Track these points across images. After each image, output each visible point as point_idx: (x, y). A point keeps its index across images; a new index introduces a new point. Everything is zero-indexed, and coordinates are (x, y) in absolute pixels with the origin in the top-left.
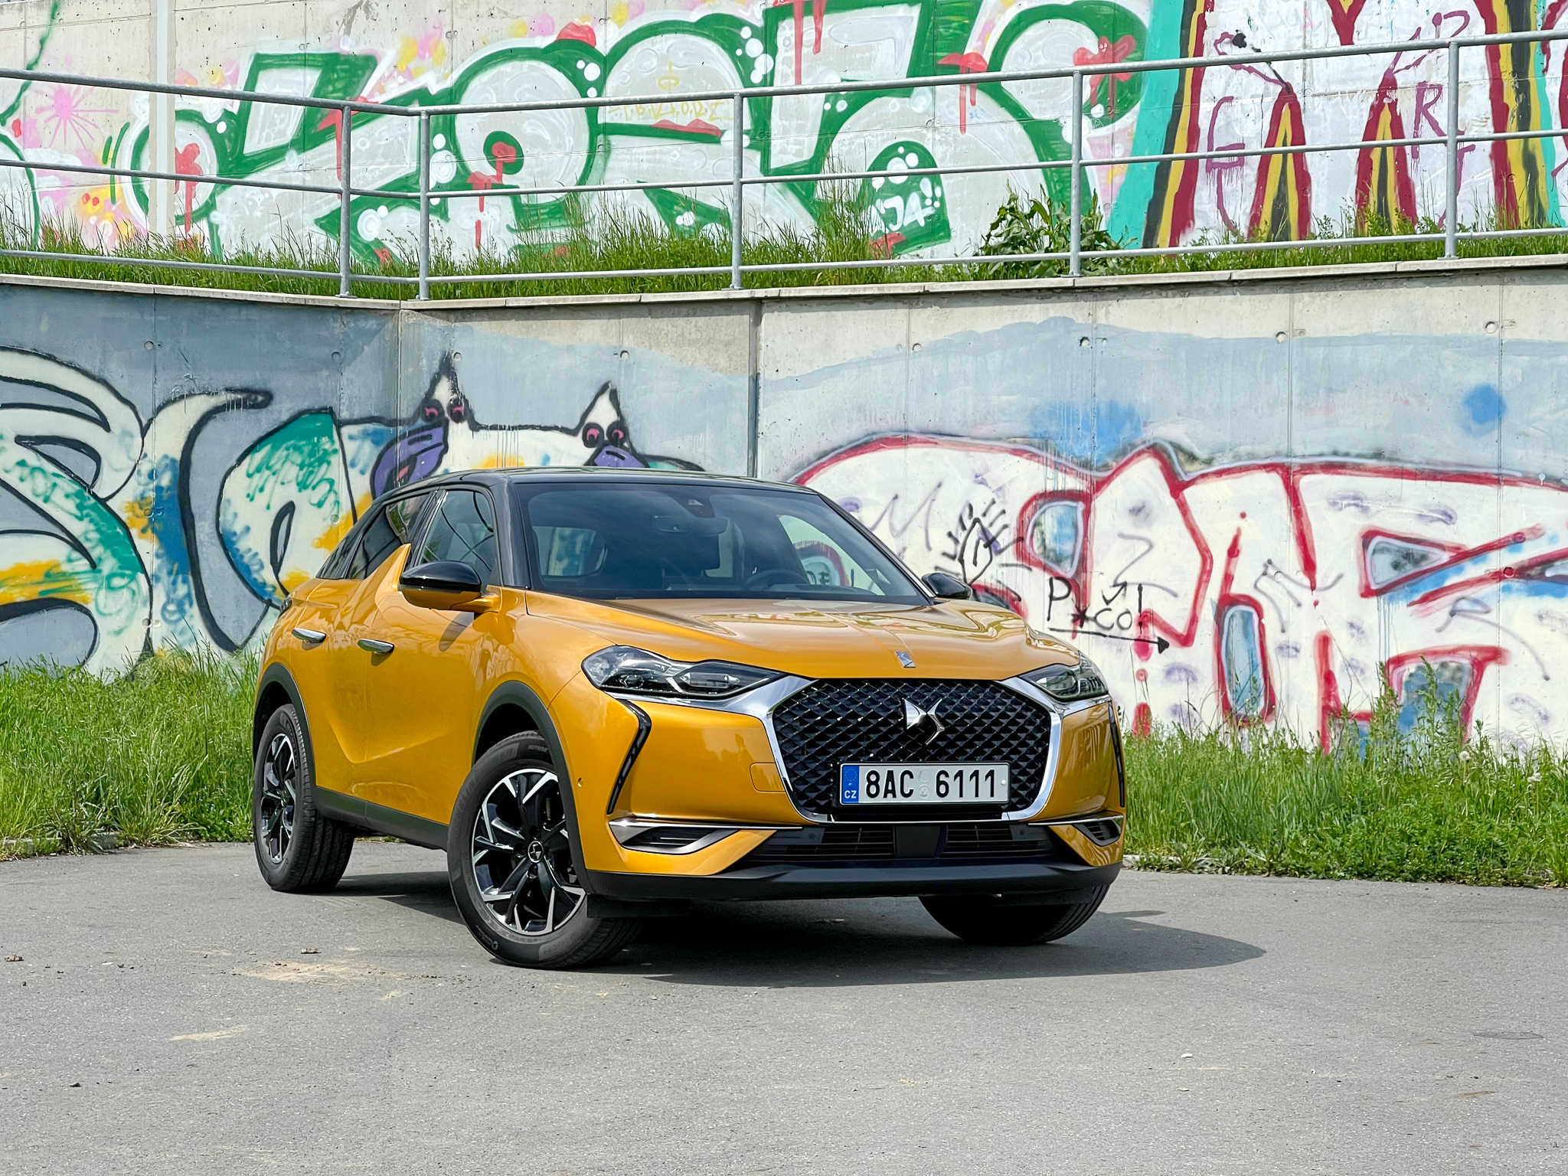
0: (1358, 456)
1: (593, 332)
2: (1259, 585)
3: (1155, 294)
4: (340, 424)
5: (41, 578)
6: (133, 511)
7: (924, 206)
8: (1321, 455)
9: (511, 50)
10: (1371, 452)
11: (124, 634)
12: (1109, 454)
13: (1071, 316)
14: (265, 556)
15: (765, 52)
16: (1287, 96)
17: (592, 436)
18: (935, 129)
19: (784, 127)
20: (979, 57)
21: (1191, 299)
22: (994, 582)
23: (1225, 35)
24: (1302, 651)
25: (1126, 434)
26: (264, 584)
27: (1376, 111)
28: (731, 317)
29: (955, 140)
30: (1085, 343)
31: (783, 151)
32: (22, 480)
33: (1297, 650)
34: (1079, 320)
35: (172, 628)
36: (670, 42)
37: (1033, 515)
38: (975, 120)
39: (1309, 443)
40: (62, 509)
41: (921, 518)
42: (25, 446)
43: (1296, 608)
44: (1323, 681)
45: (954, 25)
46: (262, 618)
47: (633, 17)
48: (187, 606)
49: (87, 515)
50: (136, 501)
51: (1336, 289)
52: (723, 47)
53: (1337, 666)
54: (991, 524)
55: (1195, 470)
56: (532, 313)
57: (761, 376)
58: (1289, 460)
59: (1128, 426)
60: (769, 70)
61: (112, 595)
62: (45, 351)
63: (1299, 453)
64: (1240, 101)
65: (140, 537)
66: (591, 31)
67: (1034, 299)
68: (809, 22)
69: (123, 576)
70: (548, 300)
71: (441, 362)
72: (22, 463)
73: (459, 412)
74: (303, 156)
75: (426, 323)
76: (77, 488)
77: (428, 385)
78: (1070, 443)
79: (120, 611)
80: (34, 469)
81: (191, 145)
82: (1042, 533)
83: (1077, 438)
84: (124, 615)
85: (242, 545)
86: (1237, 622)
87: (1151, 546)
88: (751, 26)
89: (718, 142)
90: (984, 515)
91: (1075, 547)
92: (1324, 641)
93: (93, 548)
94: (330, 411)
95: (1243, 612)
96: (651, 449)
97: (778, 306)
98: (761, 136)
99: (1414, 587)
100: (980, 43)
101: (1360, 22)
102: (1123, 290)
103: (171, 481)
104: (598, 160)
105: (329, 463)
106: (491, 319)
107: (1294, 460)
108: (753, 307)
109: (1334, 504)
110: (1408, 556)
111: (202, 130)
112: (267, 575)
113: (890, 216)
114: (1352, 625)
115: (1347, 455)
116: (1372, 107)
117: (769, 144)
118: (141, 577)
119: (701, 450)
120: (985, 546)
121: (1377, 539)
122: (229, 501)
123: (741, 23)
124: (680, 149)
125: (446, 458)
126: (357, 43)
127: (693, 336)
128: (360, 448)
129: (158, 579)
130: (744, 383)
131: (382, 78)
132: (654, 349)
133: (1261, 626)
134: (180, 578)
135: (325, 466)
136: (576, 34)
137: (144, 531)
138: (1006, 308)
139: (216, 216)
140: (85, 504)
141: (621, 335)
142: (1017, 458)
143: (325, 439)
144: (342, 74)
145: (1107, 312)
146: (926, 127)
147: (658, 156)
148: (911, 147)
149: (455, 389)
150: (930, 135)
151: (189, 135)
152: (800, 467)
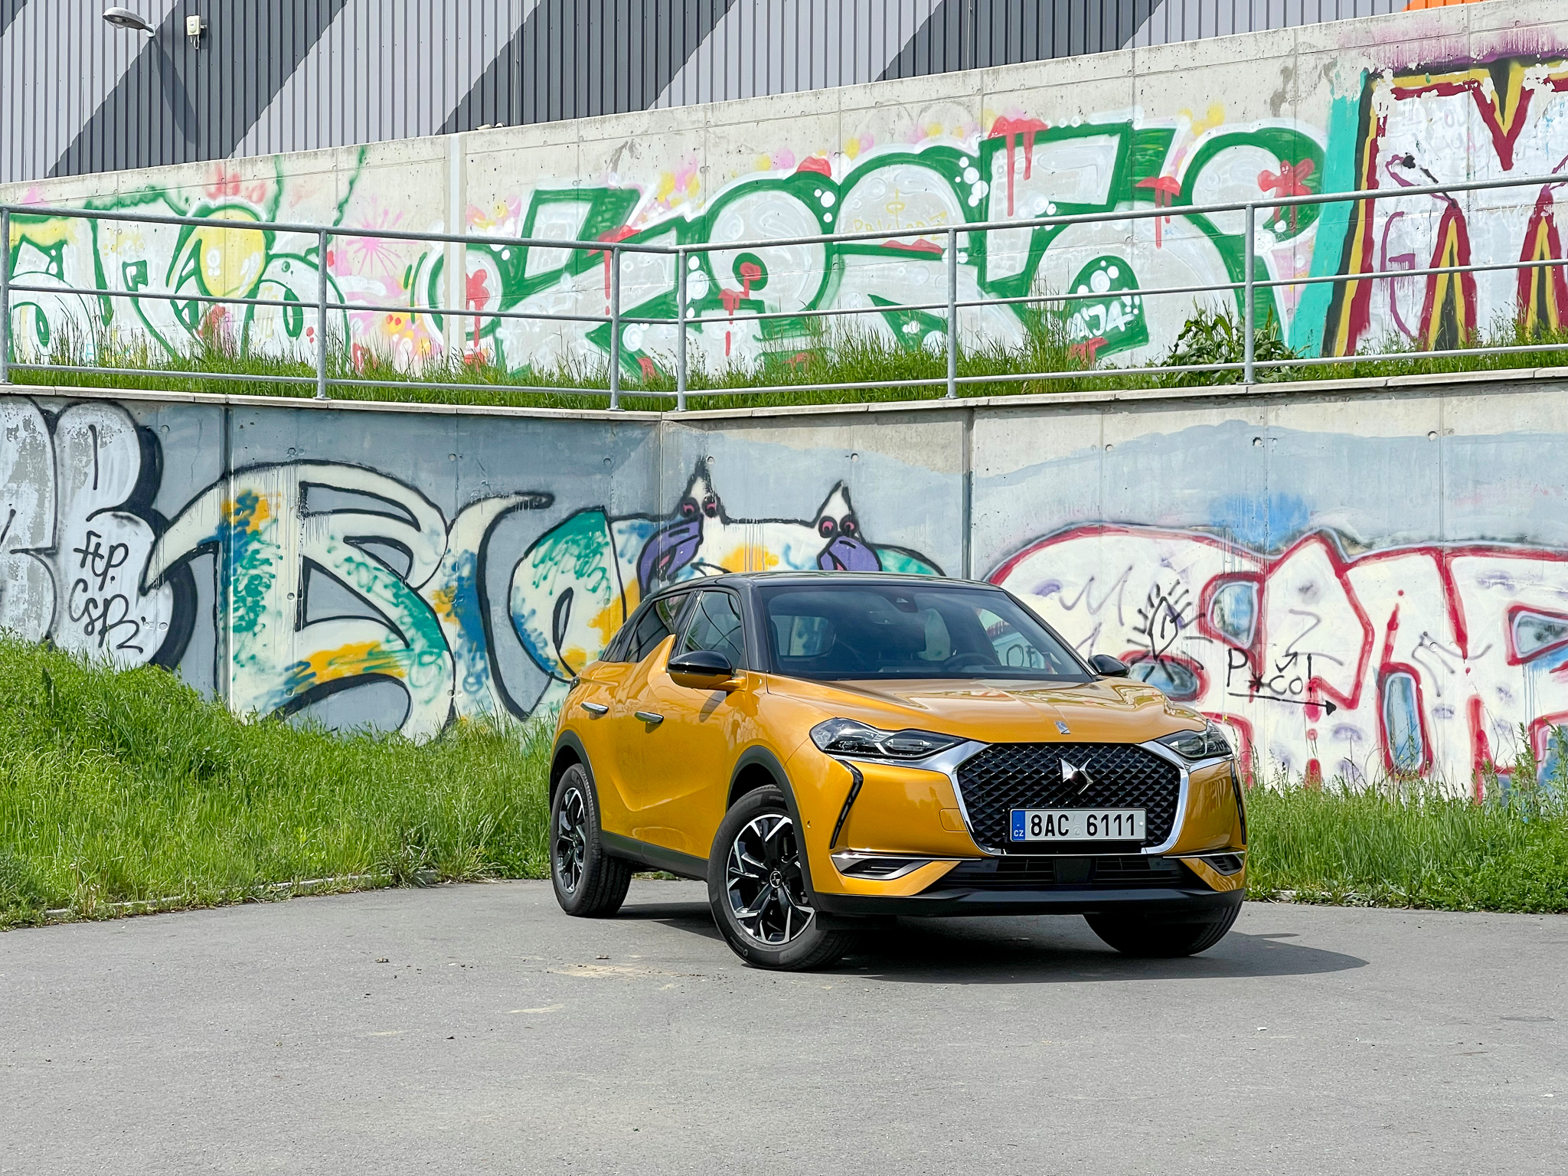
0: (1503, 540)
1: (827, 437)
2: (1416, 655)
3: (1319, 400)
4: (610, 520)
5: (365, 656)
6: (440, 598)
7: (1124, 314)
8: (1470, 539)
9: (757, 182)
10: (1514, 536)
11: (433, 703)
12: (1280, 540)
13: (1244, 419)
14: (548, 635)
15: (981, 179)
16: (1453, 211)
17: (827, 528)
18: (1133, 245)
19: (999, 245)
20: (1173, 180)
21: (1351, 403)
22: (1179, 653)
23: (1395, 157)
24: (1456, 713)
25: (1295, 522)
26: (548, 659)
27: (1534, 223)
28: (947, 423)
29: (1152, 254)
30: (1257, 442)
31: (998, 266)
32: (349, 573)
33: (1452, 712)
34: (1253, 423)
35: (472, 697)
36: (897, 172)
37: (1213, 594)
38: (1169, 236)
39: (1458, 528)
40: (382, 598)
41: (1114, 596)
42: (352, 545)
43: (1450, 675)
44: (1475, 739)
45: (1150, 152)
46: (546, 688)
47: (864, 150)
48: (484, 679)
49: (402, 603)
50: (441, 589)
51: (1481, 393)
52: (944, 176)
53: (1487, 727)
54: (1176, 602)
55: (1356, 553)
56: (774, 421)
57: (974, 474)
58: (1442, 544)
59: (1296, 515)
60: (984, 195)
61: (423, 670)
62: (367, 464)
63: (1450, 538)
64: (1410, 216)
65: (445, 621)
66: (827, 163)
67: (1211, 405)
68: (1019, 152)
69: (431, 654)
70: (789, 410)
71: (697, 465)
72: (349, 560)
73: (712, 508)
74: (575, 278)
75: (684, 431)
76: (394, 579)
77: (685, 485)
78: (1246, 530)
79: (429, 683)
80: (359, 565)
81: (480, 271)
82: (1222, 610)
83: (1252, 527)
84: (432, 687)
85: (529, 626)
86: (1397, 689)
87: (1319, 621)
88: (969, 157)
89: (940, 259)
90: (1170, 594)
91: (1251, 622)
92: (1476, 704)
93: (407, 630)
94: (602, 509)
95: (1402, 679)
96: (879, 539)
97: (987, 413)
98: (978, 254)
99: (1556, 656)
100: (1173, 168)
101: (1519, 144)
102: (1291, 396)
103: (471, 572)
104: (834, 277)
105: (602, 554)
106: (739, 427)
107: (1446, 544)
108: (966, 414)
109: (1482, 582)
110: (1549, 628)
111: (489, 258)
112: (550, 651)
113: (1093, 324)
114: (1500, 690)
115: (1493, 539)
116: (1531, 219)
117: (985, 260)
118: (446, 654)
119: (921, 539)
120: (1171, 622)
121: (1522, 613)
122: (518, 588)
123: (959, 154)
124: (905, 265)
125: (701, 548)
126: (623, 179)
127: (914, 440)
128: (628, 540)
129: (460, 656)
130: (959, 481)
131: (644, 209)
132: (880, 452)
133: (1419, 691)
134: (478, 655)
135: (598, 556)
136: (814, 167)
137: (448, 615)
138: (1187, 412)
139: (500, 332)
140: (401, 593)
141: (851, 439)
142: (1199, 544)
143: (598, 534)
144: (609, 206)
145: (1277, 415)
146: (1125, 243)
147: (886, 272)
148: (1111, 260)
149: (708, 488)
150: (1129, 250)
151: (478, 261)
152: (1009, 553)
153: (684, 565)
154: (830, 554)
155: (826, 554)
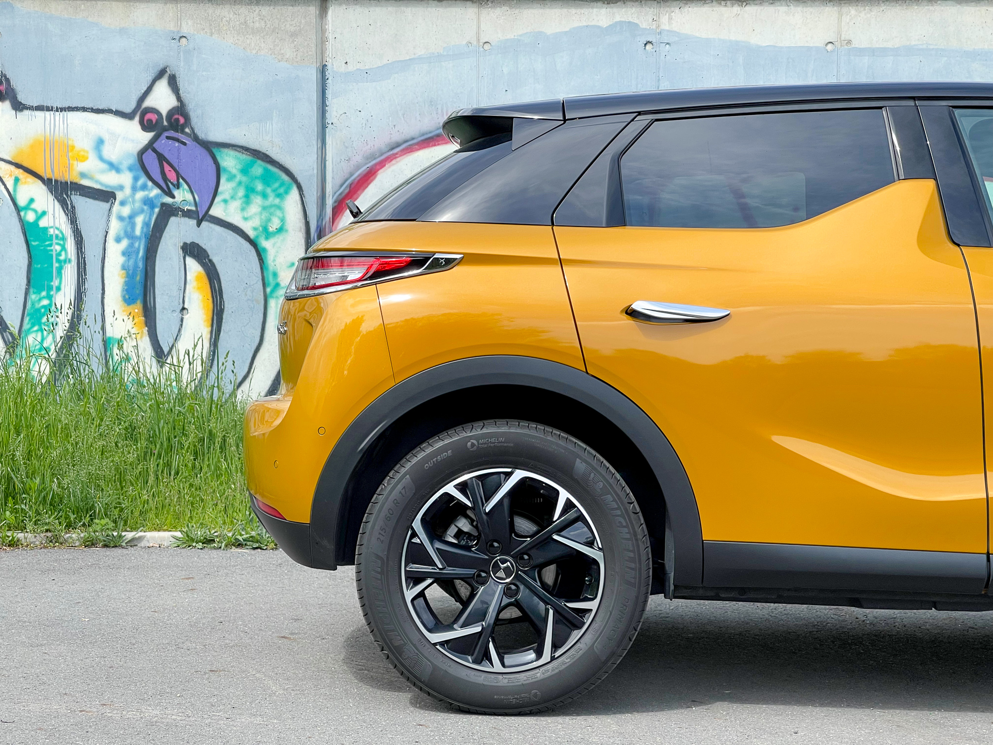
1: (148, 14)
13: (636, 20)
17: (150, 121)
21: (748, 9)
28: (296, 9)
30: (649, 47)
34: (644, 25)
51: (879, 4)
57: (329, 67)
67: (600, 4)
96: (215, 134)
119: (269, 138)
127: (257, 25)
130: (312, 75)
132: (215, 36)
138: (573, 11)
141: (179, 19)
145: (670, 19)
154: (155, 151)
155: (150, 151)
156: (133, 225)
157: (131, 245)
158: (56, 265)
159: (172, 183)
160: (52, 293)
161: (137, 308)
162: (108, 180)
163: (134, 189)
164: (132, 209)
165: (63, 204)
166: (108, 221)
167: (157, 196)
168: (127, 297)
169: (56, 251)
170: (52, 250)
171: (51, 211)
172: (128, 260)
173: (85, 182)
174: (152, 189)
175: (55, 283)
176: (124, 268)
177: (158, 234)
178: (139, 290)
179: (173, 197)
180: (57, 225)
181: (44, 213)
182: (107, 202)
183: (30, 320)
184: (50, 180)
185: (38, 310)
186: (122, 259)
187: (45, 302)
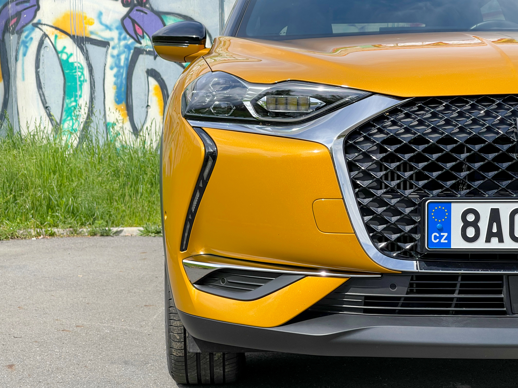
119: (192, 8)
125: (39, 13)
153: (27, 24)
154: (130, 18)
155: (127, 18)
156: (119, 60)
157: (119, 71)
158: (79, 83)
159: (140, 36)
160: (77, 99)
161: (123, 106)
162: (105, 35)
163: (119, 39)
164: (119, 51)
165: (82, 49)
166: (106, 58)
167: (132, 44)
168: (117, 100)
169: (79, 75)
170: (76, 75)
171: (75, 54)
172: (117, 79)
173: (93, 37)
174: (129, 40)
175: (79, 93)
176: (115, 84)
177: (133, 65)
178: (123, 96)
179: (141, 43)
180: (79, 61)
181: (71, 55)
182: (105, 47)
183: (66, 114)
184: (74, 36)
185: (70, 108)
186: (114, 79)
187: (74, 104)
